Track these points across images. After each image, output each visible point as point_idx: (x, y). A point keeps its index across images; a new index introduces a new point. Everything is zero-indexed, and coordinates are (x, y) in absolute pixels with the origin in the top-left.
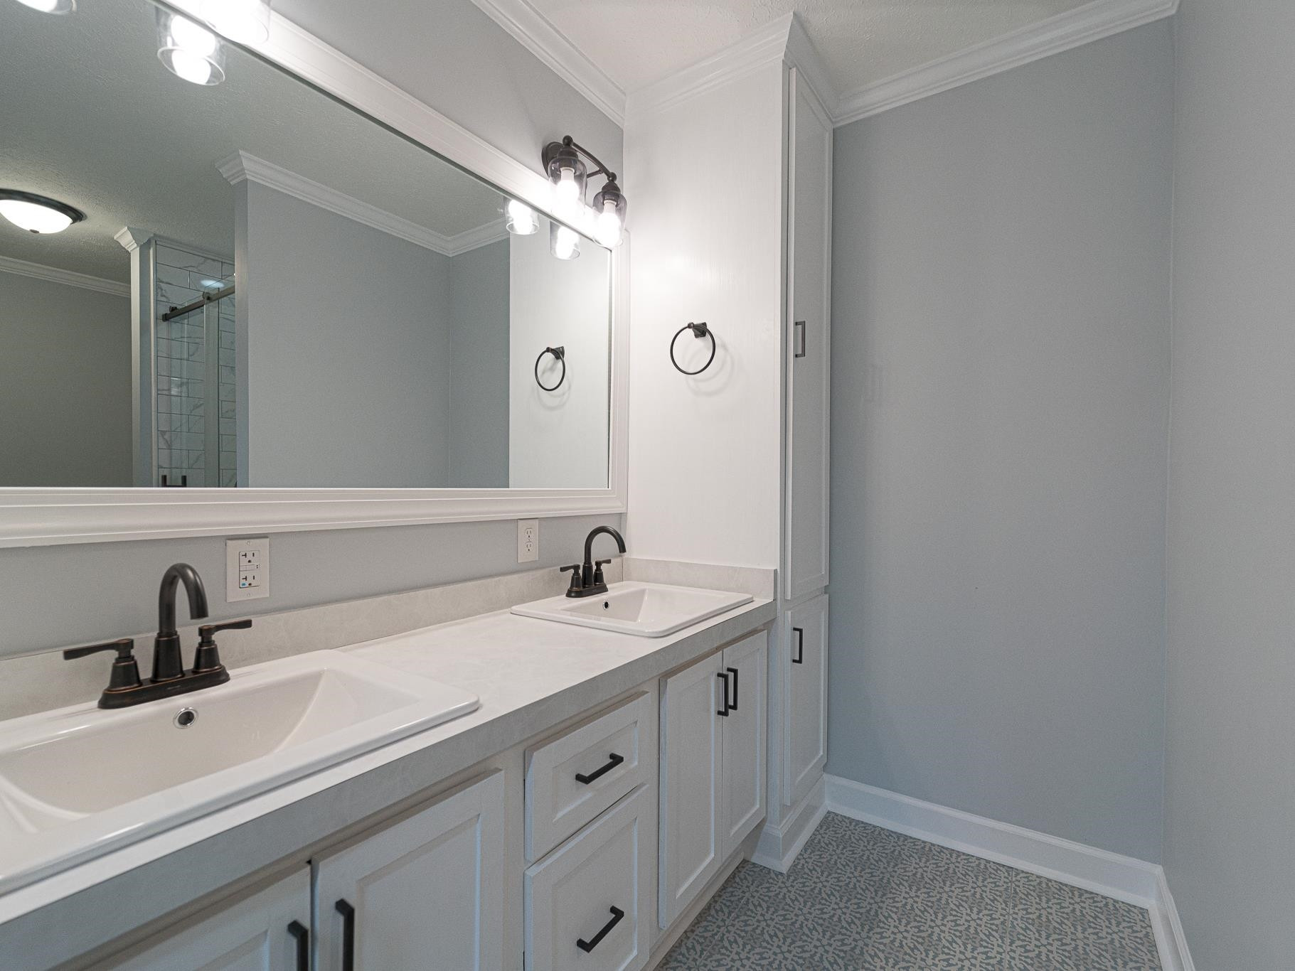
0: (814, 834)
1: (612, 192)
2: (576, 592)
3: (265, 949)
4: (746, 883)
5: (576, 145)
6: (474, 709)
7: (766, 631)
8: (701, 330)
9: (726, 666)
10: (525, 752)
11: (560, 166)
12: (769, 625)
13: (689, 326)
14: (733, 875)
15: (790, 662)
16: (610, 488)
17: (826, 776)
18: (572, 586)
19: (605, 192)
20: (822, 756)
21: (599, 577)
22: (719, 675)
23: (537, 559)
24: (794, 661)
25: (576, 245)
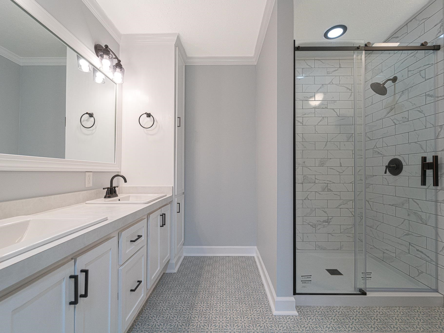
0: (182, 262)
1: (119, 65)
2: (108, 196)
3: (64, 284)
4: (165, 278)
5: (109, 48)
6: (106, 219)
7: (170, 204)
8: (149, 115)
9: (162, 213)
10: (119, 233)
11: (104, 54)
12: (171, 202)
13: (145, 114)
14: (161, 277)
15: (177, 213)
16: (115, 163)
17: (184, 247)
18: (106, 194)
19: (117, 66)
20: (183, 241)
21: (115, 192)
22: (161, 215)
23: (92, 186)
24: (178, 212)
25: (104, 79)
